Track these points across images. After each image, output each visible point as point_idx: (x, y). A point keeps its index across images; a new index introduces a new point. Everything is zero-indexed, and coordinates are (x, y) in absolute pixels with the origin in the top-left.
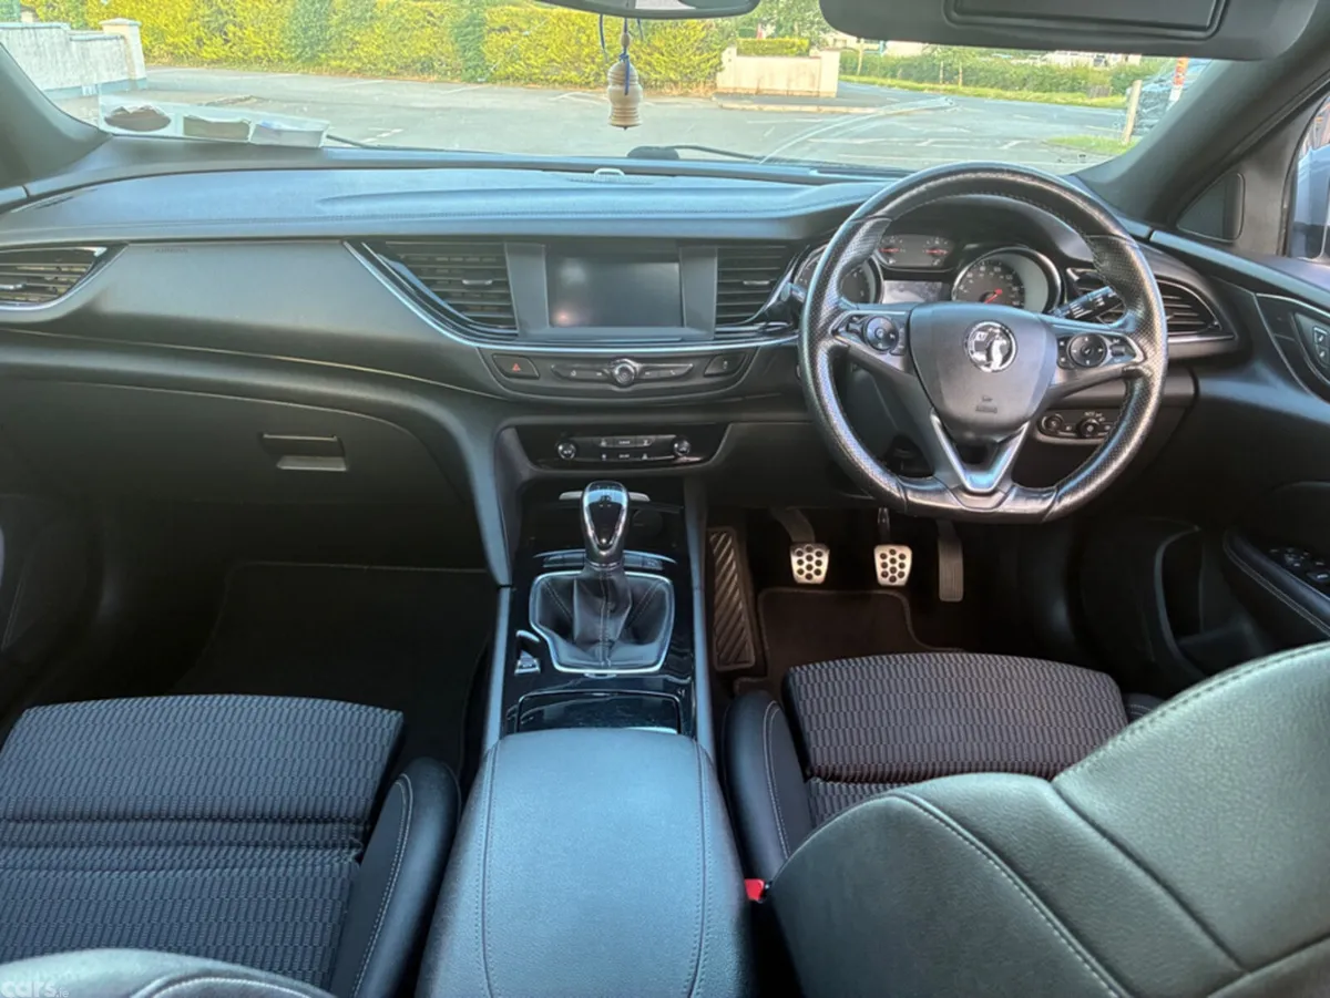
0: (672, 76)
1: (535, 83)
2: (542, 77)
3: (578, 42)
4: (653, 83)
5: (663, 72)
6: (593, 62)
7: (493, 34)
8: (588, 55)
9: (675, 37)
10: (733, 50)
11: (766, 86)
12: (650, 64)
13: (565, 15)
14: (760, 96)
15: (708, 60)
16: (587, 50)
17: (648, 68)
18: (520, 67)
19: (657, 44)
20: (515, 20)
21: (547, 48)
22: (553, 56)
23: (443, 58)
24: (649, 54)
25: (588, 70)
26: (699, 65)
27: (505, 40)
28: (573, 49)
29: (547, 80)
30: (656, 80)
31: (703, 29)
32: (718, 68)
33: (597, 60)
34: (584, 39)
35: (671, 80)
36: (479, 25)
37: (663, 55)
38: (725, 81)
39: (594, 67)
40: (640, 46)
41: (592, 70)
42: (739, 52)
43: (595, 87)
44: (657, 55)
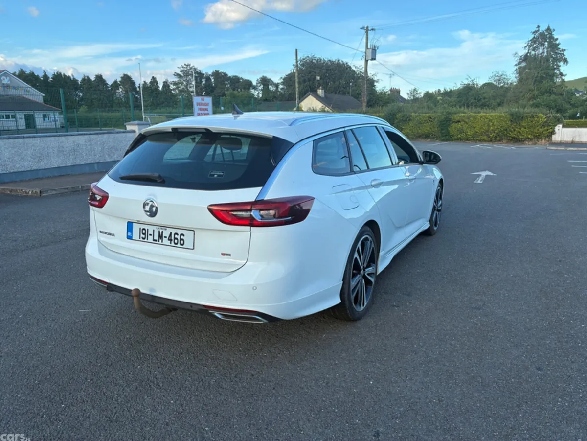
0: (529, 136)
1: (469, 141)
2: (472, 139)
3: (489, 125)
4: (521, 140)
5: (525, 135)
6: (494, 132)
7: (454, 124)
8: (492, 130)
9: (532, 122)
10: (561, 126)
11: (577, 140)
12: (519, 132)
13: (484, 116)
14: (573, 144)
15: (547, 130)
16: (492, 128)
17: (519, 134)
18: (463, 135)
19: (524, 125)
21: (475, 128)
22: (477, 131)
23: (433, 133)
24: (520, 129)
25: (491, 135)
26: (543, 132)
27: (459, 126)
28: (486, 128)
29: (474, 140)
30: (522, 138)
31: (546, 118)
32: (553, 133)
33: (496, 131)
34: (491, 124)
35: (529, 138)
36: (448, 121)
37: (525, 128)
39: (495, 134)
40: (516, 126)
41: (493, 135)
42: (563, 127)
43: (494, 142)
44: (523, 129)
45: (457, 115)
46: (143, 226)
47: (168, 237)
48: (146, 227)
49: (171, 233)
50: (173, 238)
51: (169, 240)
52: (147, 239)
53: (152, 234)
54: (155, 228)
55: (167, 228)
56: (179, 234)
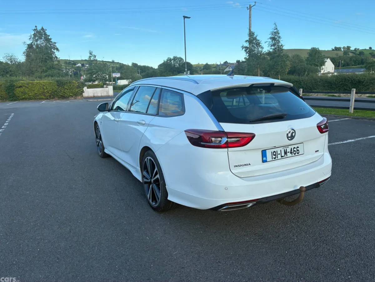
0: (71, 94)
1: (31, 99)
2: (34, 98)
3: (43, 89)
4: (66, 97)
5: (68, 94)
6: (48, 93)
7: (17, 88)
8: (47, 92)
9: (70, 86)
10: (86, 87)
11: (96, 95)
12: (64, 92)
13: (39, 82)
15: (80, 90)
16: (46, 90)
17: (64, 93)
18: (27, 96)
19: (66, 87)
20: (24, 84)
21: (34, 91)
22: (36, 93)
23: (2, 96)
24: (64, 90)
25: (47, 95)
26: (78, 92)
27: (22, 90)
28: (42, 90)
29: (35, 99)
30: (67, 96)
31: (77, 83)
32: (83, 92)
33: (49, 92)
34: (45, 88)
35: (71, 96)
36: (13, 86)
37: (68, 90)
38: (85, 94)
39: (48, 94)
40: (61, 88)
41: (48, 95)
42: (88, 88)
43: (50, 99)
44: (66, 90)
45: (18, 82)
46: (273, 150)
47: (290, 152)
48: (275, 150)
49: (291, 149)
50: (293, 151)
51: (291, 153)
52: (277, 158)
53: (280, 153)
54: (281, 149)
55: (289, 146)
56: (296, 148)
